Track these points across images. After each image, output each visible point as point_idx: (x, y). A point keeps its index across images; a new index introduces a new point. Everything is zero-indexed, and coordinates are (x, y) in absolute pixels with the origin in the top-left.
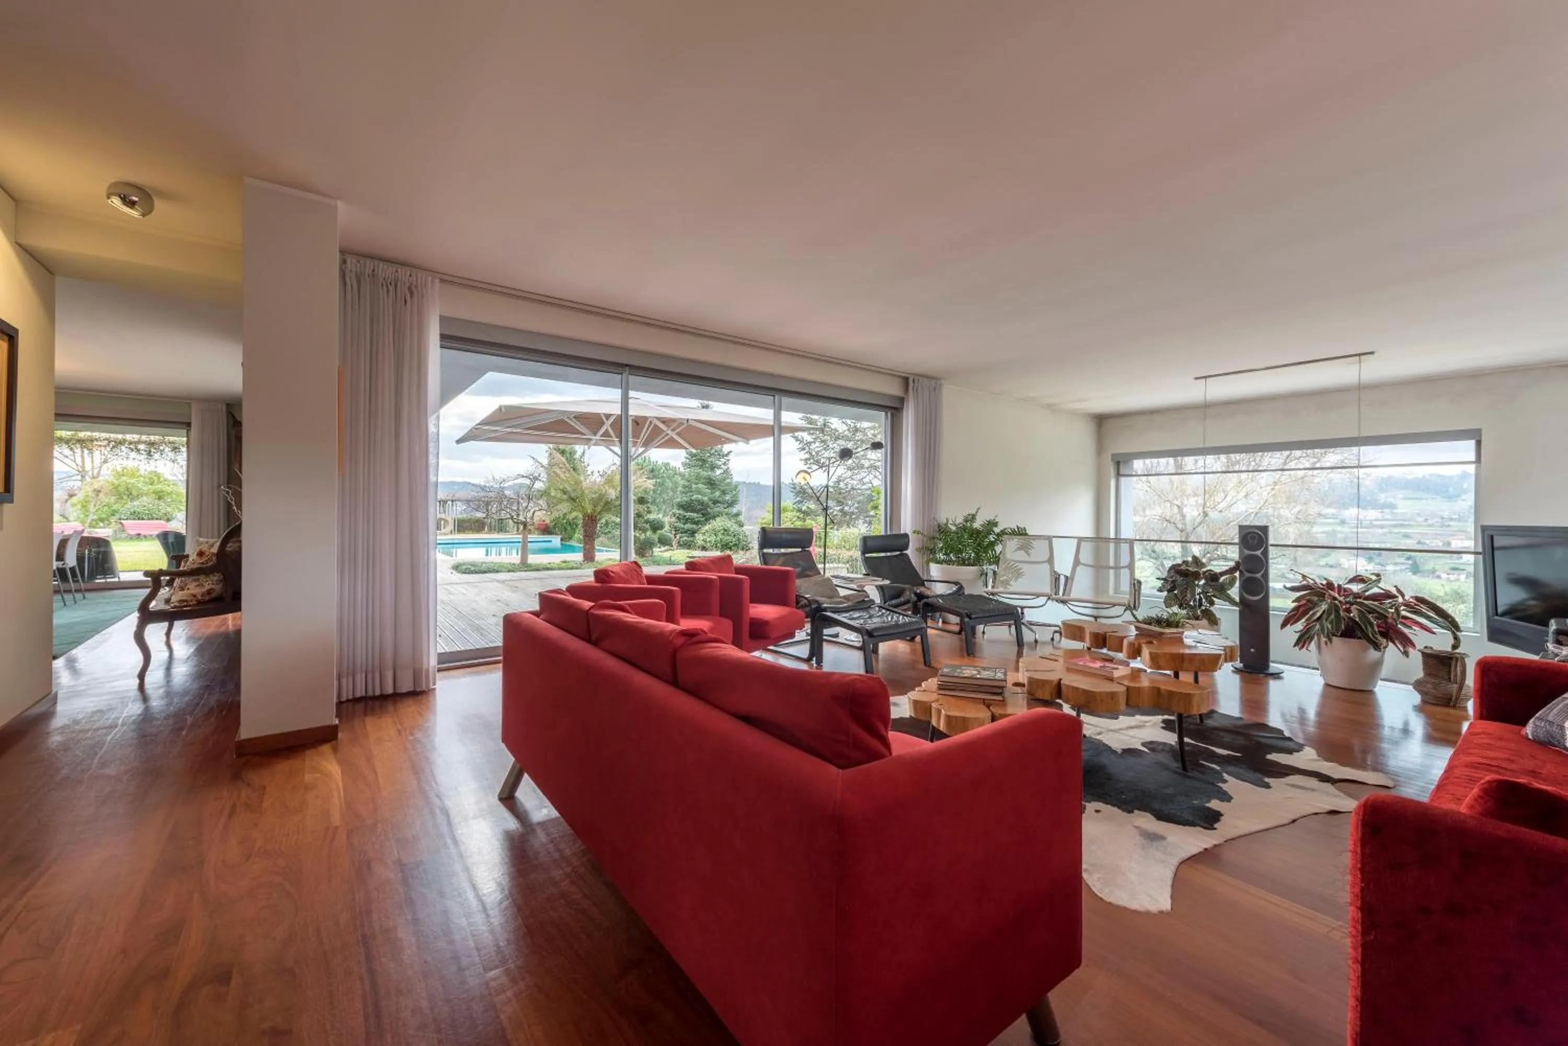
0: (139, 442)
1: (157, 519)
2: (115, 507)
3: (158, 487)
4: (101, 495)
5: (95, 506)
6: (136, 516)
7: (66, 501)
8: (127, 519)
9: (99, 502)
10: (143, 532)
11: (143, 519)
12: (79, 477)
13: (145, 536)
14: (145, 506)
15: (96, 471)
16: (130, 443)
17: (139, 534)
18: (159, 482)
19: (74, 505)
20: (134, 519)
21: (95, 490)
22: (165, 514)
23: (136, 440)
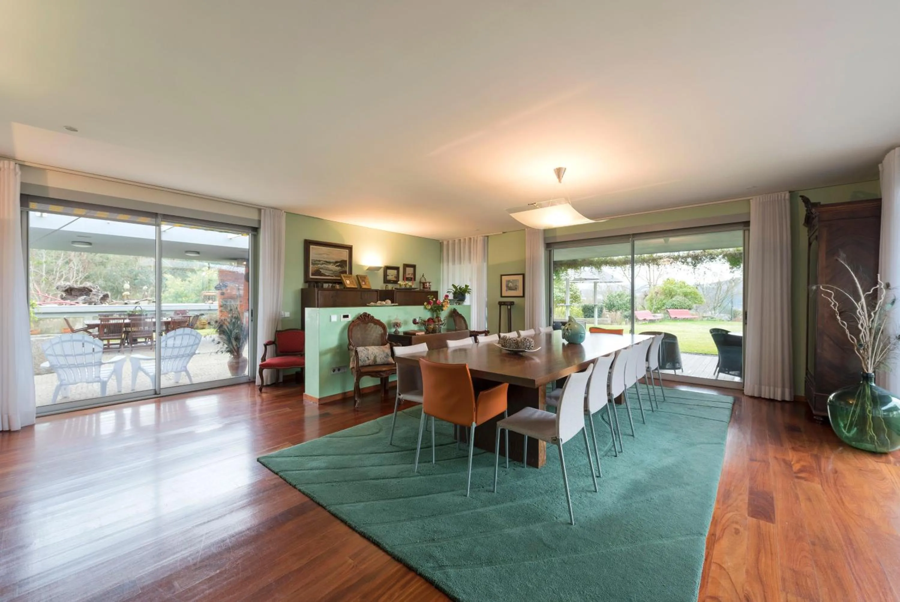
0: (688, 256)
1: (684, 309)
2: (664, 301)
3: (685, 290)
4: (658, 295)
5: (656, 301)
6: (674, 307)
7: (644, 298)
8: (670, 308)
9: (657, 299)
10: (678, 317)
11: (677, 308)
12: (648, 286)
13: (679, 319)
14: (678, 301)
15: (655, 283)
16: (683, 258)
17: (676, 318)
18: (685, 287)
19: (647, 301)
20: (673, 308)
21: (656, 292)
22: (688, 306)
23: (686, 255)
